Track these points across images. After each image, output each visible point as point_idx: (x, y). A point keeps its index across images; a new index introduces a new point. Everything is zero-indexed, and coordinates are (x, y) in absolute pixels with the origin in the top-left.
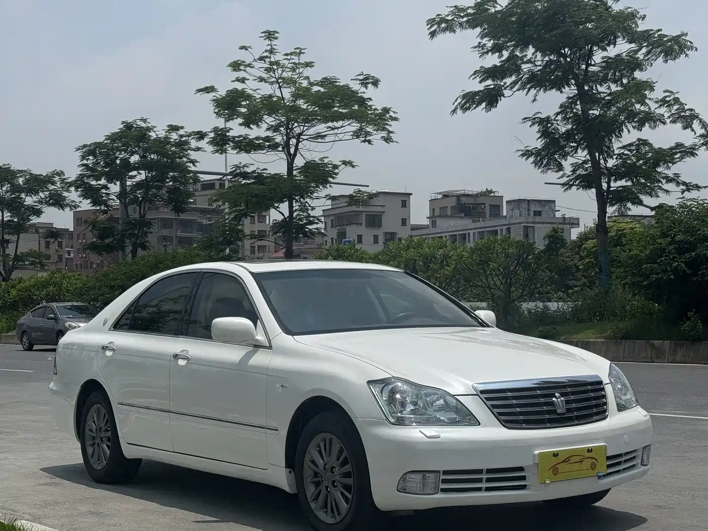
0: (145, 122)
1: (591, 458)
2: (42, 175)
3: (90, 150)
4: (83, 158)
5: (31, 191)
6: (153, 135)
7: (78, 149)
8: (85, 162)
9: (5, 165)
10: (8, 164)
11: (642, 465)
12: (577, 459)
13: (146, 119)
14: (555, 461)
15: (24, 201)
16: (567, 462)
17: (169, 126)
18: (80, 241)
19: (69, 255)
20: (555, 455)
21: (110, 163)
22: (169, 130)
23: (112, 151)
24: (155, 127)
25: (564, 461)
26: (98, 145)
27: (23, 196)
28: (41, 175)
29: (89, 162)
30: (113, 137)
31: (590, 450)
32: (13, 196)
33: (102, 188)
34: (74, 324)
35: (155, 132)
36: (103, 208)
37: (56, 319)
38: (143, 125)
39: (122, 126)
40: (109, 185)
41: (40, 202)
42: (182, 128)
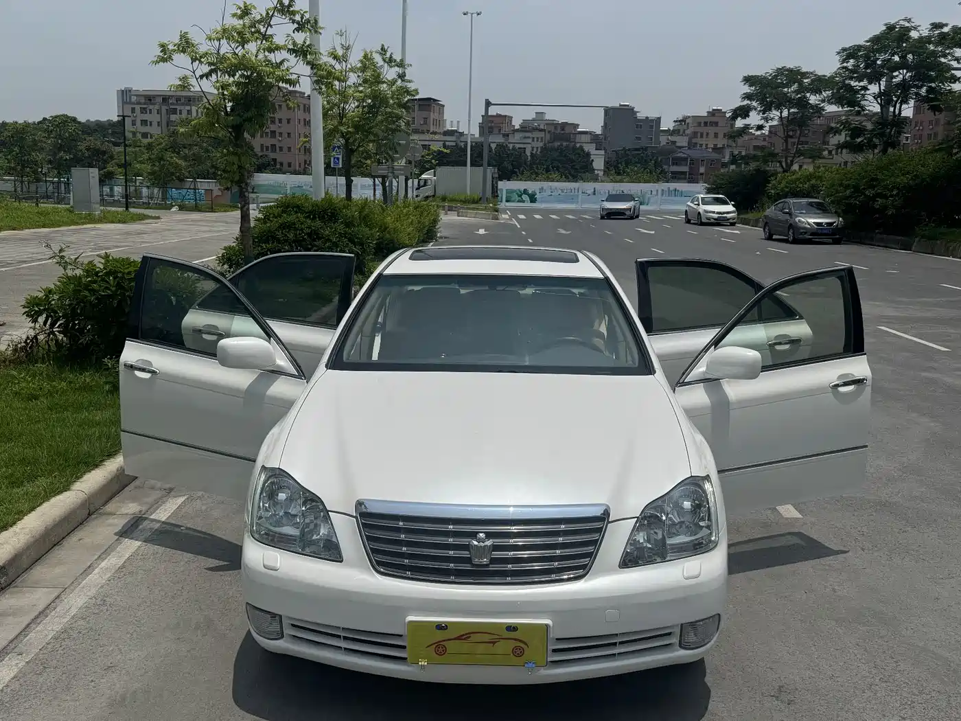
0: (908, 22)
1: (515, 640)
2: (826, 76)
3: (850, 53)
4: (843, 61)
5: (817, 91)
6: (914, 34)
7: (838, 53)
8: (845, 64)
9: (796, 68)
10: (799, 67)
11: (680, 646)
12: (487, 638)
13: (910, 19)
14: (440, 636)
15: (809, 100)
16: (464, 639)
17: (932, 24)
18: (917, 128)
19: (907, 141)
20: (440, 627)
21: (870, 64)
22: (933, 28)
23: (873, 52)
24: (919, 26)
25: (459, 638)
26: (859, 48)
27: (808, 95)
28: (824, 76)
29: (849, 64)
30: (875, 40)
31: (512, 628)
32: (799, 96)
33: (861, 90)
34: (803, 220)
35: (918, 31)
36: (857, 108)
37: (790, 214)
38: (907, 24)
39: (884, 28)
40: (869, 87)
41: (823, 101)
42: (946, 25)
